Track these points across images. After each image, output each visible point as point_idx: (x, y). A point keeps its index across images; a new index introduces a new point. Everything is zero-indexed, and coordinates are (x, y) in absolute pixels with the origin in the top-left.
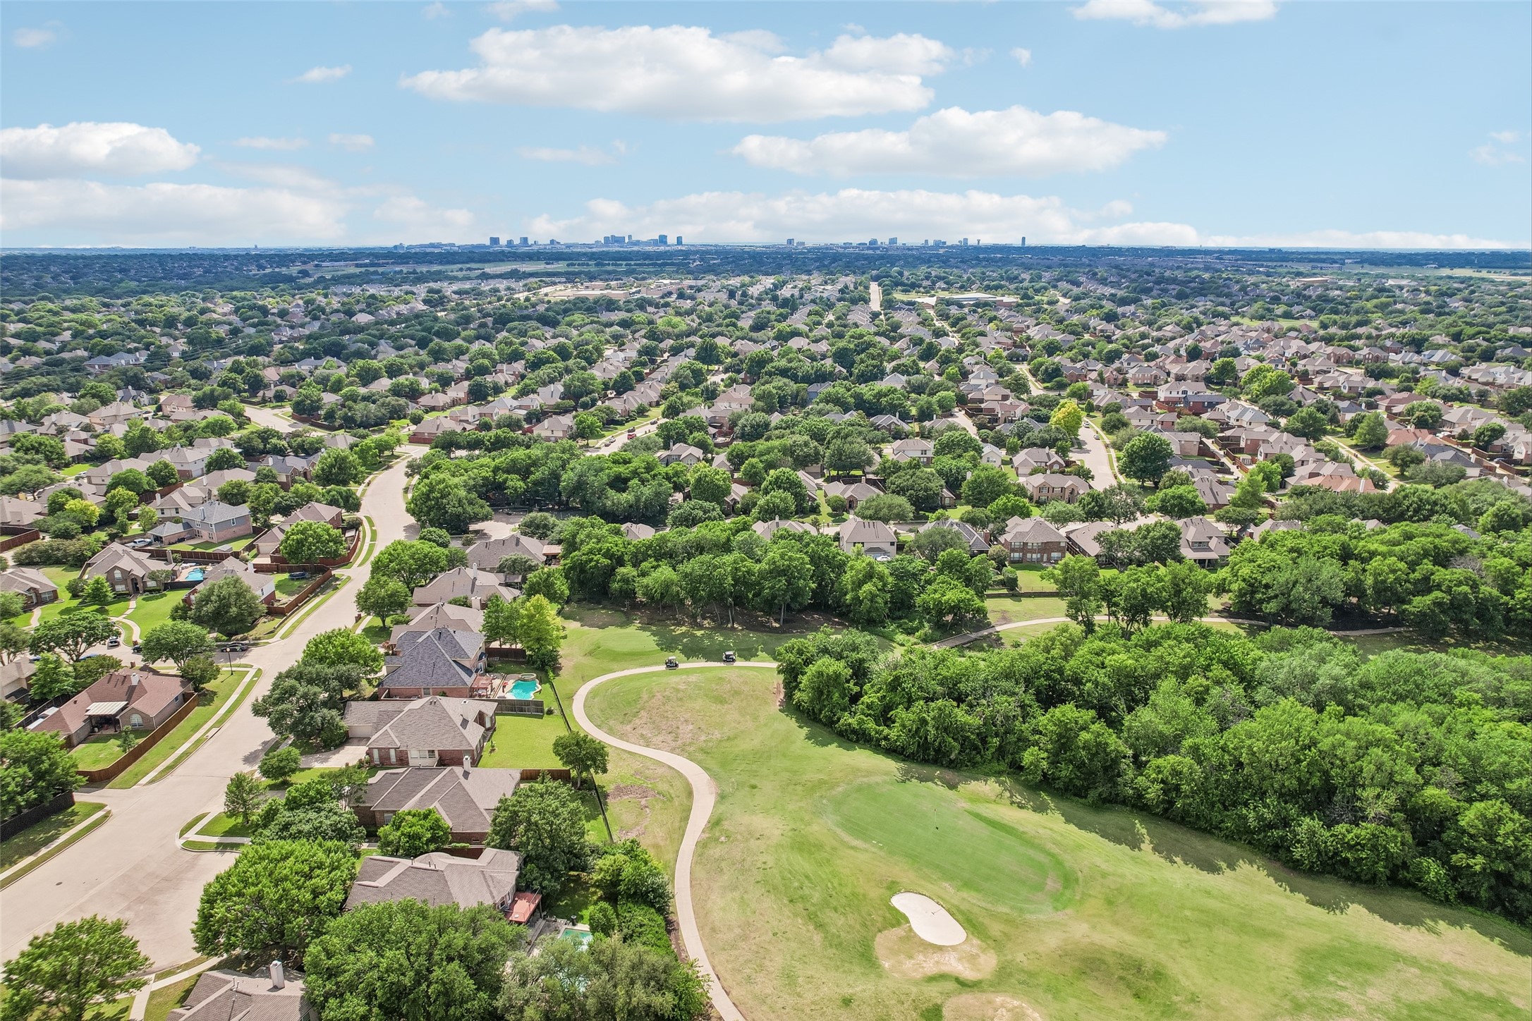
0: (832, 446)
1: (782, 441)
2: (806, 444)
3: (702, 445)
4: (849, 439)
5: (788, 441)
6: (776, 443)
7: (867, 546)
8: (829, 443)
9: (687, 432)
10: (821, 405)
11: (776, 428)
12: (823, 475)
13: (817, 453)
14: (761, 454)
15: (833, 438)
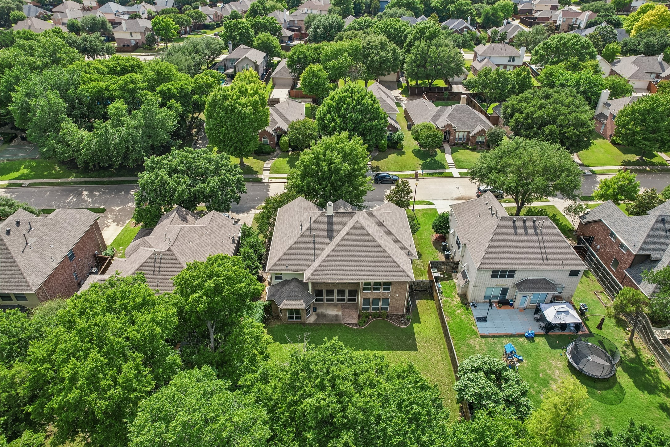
0: (414, 50)
1: (354, 42)
2: (383, 46)
3: (266, 48)
4: (435, 41)
5: (361, 41)
6: (346, 44)
7: (518, 278)
8: (410, 45)
9: (252, 31)
10: (394, 10)
11: (349, 29)
12: (399, 85)
13: (395, 57)
14: (328, 59)
15: (415, 39)
